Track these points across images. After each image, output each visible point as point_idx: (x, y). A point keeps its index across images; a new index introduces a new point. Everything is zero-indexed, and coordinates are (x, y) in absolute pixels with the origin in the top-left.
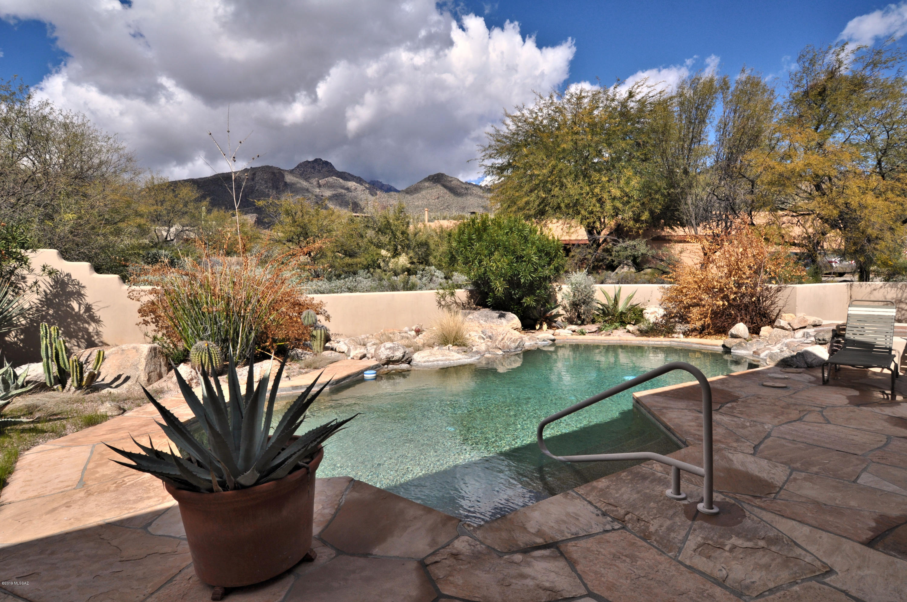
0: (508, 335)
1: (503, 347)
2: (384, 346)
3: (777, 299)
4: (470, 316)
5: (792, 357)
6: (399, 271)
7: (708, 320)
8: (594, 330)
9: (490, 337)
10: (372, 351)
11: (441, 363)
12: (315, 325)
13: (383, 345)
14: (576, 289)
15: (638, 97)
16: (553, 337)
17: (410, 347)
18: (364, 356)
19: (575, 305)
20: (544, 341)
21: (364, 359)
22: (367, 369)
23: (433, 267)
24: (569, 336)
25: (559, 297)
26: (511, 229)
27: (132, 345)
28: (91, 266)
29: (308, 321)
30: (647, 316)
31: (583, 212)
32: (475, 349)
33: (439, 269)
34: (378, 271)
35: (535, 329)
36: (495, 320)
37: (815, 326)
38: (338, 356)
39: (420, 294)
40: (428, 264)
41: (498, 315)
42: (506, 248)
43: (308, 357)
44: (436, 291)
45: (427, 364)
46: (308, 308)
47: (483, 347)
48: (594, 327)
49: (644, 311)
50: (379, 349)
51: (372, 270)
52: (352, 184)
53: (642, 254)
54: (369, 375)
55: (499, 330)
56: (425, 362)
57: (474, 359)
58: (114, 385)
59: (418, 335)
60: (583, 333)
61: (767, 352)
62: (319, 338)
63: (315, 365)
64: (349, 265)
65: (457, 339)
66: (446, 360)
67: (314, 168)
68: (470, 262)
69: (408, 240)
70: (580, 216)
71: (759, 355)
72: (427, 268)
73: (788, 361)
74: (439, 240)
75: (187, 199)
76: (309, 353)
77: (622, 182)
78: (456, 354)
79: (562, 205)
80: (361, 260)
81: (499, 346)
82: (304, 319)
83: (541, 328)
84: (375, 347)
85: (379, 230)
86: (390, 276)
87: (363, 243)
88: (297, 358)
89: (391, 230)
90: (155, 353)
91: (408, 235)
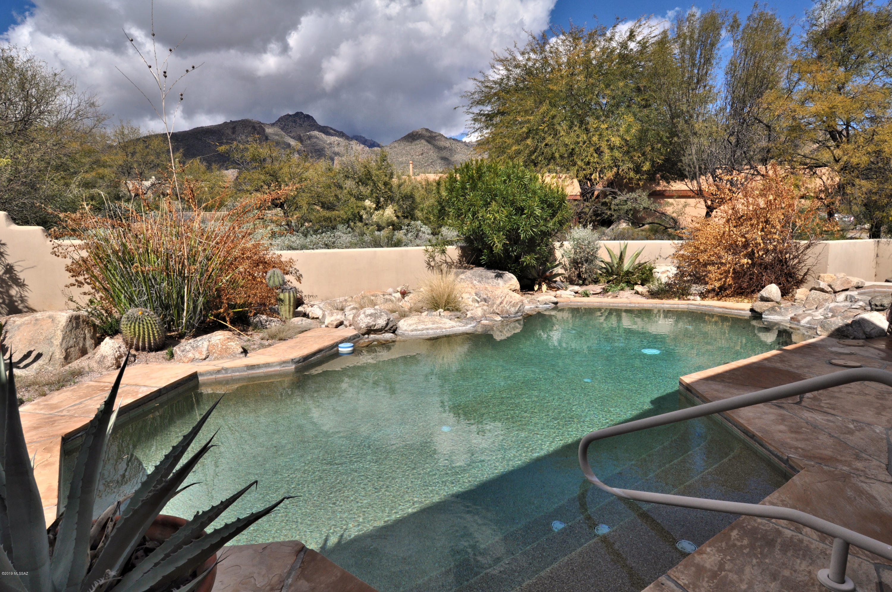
0: (508, 298)
1: (502, 312)
2: (364, 313)
3: (806, 257)
4: (462, 276)
5: (847, 325)
6: (384, 225)
7: (730, 281)
8: (599, 291)
9: (485, 300)
10: (350, 317)
11: (431, 332)
12: (283, 286)
13: (362, 311)
14: (578, 245)
15: (639, 38)
16: (555, 300)
17: (395, 312)
18: (341, 324)
19: (575, 263)
20: (546, 304)
21: (340, 327)
22: (342, 342)
23: (420, 222)
24: (572, 298)
25: (558, 254)
26: (509, 177)
27: (48, 314)
28: (7, 216)
29: (274, 282)
30: (657, 275)
31: (579, 163)
32: (469, 315)
33: (425, 224)
34: (359, 224)
35: (533, 290)
36: (490, 281)
37: (858, 288)
38: (310, 324)
39: (406, 251)
40: (414, 218)
41: (494, 274)
42: (504, 198)
43: (274, 325)
44: (424, 248)
45: (414, 333)
46: (274, 267)
47: (479, 312)
48: (598, 288)
49: (654, 270)
50: (358, 316)
51: (352, 224)
52: (334, 139)
53: (644, 208)
54: (345, 348)
55: (497, 293)
56: (412, 331)
57: (469, 326)
58: (22, 365)
59: (403, 297)
60: (587, 295)
61: (808, 318)
62: (287, 303)
63: (282, 335)
64: (326, 219)
65: (448, 303)
66: (437, 328)
67: (295, 122)
68: (462, 214)
69: (392, 192)
70: (577, 167)
71: (799, 321)
72: (413, 222)
73: (843, 331)
74: (425, 193)
75: (158, 151)
76: (275, 319)
77: (622, 129)
78: (447, 321)
79: (557, 155)
80: (341, 213)
81: (497, 311)
82: (270, 279)
83: (540, 288)
84: (354, 311)
85: (360, 181)
86: (373, 232)
87: (343, 195)
88: (260, 327)
89: (373, 180)
90: (78, 324)
91: (392, 187)
